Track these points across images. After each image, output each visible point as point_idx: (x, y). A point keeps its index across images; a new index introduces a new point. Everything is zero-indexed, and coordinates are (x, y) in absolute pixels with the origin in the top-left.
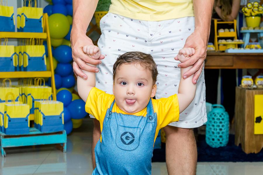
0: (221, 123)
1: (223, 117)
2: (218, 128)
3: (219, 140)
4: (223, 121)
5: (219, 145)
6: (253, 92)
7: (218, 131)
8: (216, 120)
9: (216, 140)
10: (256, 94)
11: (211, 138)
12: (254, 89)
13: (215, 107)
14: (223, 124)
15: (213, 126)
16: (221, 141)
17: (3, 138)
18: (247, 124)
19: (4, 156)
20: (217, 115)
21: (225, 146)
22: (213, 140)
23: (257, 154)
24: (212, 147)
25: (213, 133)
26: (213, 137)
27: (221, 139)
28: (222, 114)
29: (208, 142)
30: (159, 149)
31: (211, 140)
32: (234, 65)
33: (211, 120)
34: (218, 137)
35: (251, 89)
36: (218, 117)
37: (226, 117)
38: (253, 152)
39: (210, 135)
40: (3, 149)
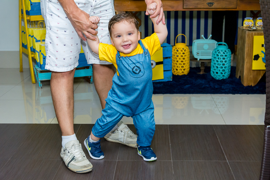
0: (224, 59)
1: (226, 54)
2: (221, 63)
3: (222, 73)
4: (226, 58)
5: (221, 77)
6: (252, 33)
7: (221, 66)
8: (220, 57)
9: (219, 74)
10: (255, 35)
11: (215, 72)
12: (254, 30)
13: (219, 45)
14: (225, 60)
15: (217, 61)
16: (223, 74)
17: (39, 73)
18: (246, 61)
19: (41, 88)
20: (221, 52)
21: (227, 78)
22: (217, 73)
23: (254, 87)
24: (216, 79)
25: (217, 67)
26: (217, 71)
27: (223, 73)
28: (225, 51)
29: (212, 75)
30: (170, 81)
31: (215, 74)
32: (237, 8)
33: (216, 56)
34: (221, 71)
35: (250, 31)
36: (222, 54)
37: (228, 53)
38: (250, 85)
39: (214, 69)
40: (39, 82)
